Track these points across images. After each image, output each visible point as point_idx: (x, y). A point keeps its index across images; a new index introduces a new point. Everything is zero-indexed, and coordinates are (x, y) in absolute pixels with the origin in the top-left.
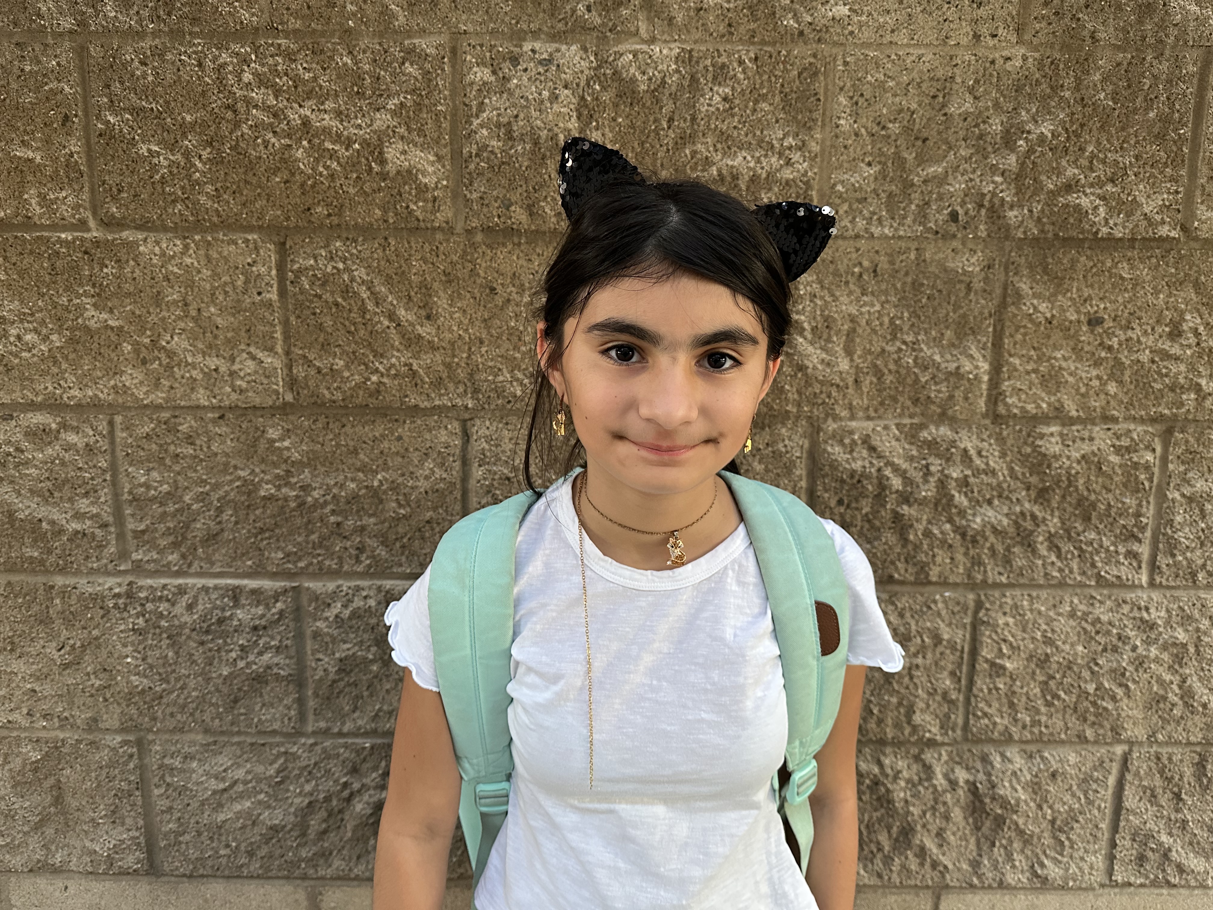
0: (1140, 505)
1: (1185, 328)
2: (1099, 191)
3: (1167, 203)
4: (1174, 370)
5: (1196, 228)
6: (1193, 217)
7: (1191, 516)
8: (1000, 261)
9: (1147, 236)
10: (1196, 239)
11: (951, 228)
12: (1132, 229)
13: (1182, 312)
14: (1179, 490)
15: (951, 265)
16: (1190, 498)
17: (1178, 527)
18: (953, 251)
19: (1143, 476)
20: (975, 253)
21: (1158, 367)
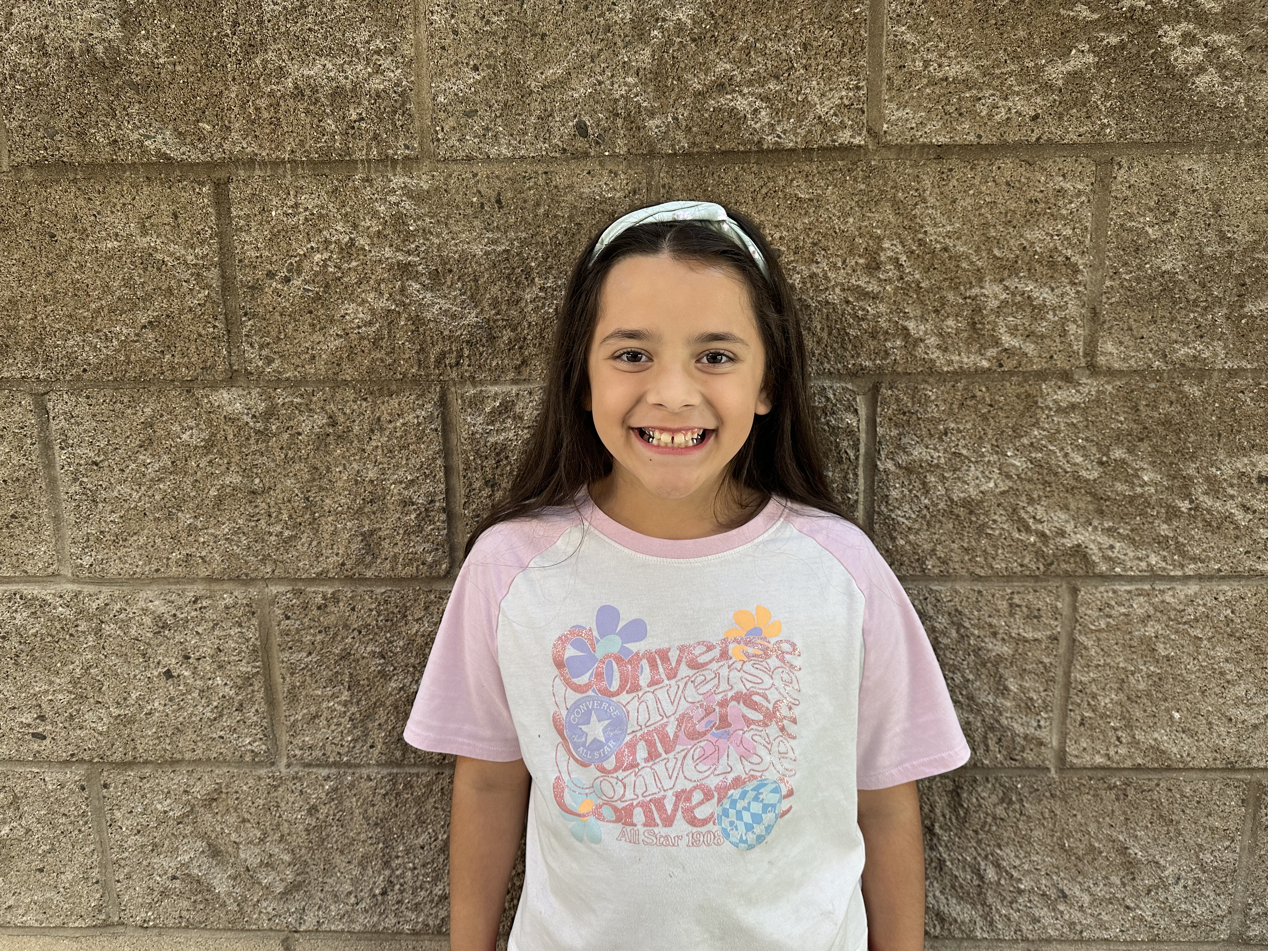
0: (845, 478)
1: (883, 258)
2: (761, 90)
3: (847, 102)
4: (871, 311)
5: (885, 132)
6: (880, 118)
7: (910, 491)
8: (649, 184)
9: (825, 145)
10: (887, 146)
11: (580, 144)
12: (805, 136)
13: (879, 239)
14: (892, 459)
15: (587, 190)
16: (906, 469)
17: (897, 505)
18: (589, 173)
19: (845, 444)
20: (616, 175)
21: (853, 309)
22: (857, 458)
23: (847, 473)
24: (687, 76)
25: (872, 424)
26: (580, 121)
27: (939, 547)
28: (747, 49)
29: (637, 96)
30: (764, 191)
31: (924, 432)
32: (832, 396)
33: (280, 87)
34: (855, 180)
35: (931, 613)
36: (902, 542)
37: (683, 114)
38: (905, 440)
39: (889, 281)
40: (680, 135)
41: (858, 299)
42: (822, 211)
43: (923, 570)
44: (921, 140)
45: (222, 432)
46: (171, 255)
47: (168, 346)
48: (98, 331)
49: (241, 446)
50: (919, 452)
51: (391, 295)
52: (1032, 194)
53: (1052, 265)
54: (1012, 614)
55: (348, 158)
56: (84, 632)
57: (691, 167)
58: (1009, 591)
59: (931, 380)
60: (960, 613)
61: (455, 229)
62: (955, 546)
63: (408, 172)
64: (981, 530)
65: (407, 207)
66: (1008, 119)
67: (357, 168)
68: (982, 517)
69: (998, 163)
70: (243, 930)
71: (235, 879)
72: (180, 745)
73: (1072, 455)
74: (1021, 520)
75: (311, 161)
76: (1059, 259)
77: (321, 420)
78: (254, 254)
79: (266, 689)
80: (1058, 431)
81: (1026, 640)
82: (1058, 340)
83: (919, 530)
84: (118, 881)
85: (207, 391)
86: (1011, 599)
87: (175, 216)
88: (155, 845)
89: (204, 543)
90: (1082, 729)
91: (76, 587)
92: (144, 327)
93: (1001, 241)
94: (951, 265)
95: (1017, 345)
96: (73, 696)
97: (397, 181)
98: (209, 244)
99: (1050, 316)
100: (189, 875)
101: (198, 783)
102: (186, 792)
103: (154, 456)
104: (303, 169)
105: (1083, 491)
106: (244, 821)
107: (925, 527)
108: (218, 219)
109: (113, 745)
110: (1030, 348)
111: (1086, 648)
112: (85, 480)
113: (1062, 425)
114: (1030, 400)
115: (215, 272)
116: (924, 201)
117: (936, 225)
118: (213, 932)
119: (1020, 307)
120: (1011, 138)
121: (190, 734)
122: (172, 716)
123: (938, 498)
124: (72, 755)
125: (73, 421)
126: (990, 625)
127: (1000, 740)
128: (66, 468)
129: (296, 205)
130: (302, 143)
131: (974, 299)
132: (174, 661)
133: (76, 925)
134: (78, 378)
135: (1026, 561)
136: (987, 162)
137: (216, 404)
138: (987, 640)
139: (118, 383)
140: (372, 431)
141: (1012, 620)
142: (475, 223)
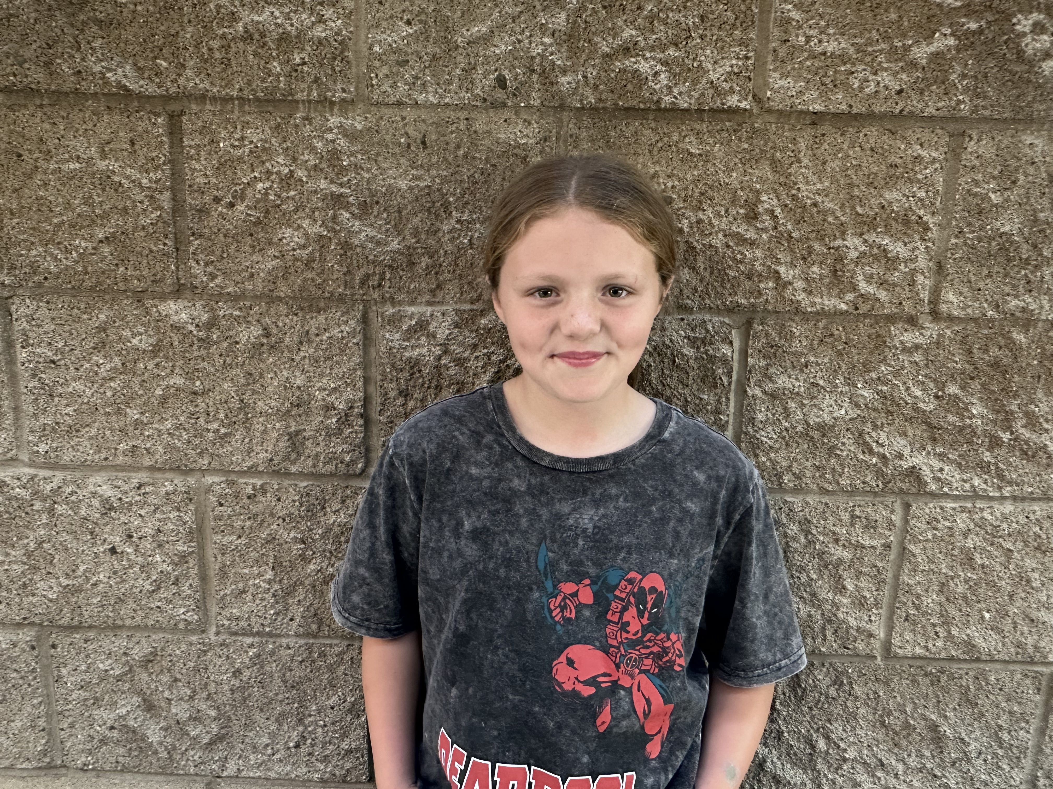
0: (719, 401)
1: (761, 210)
2: (661, 55)
3: (736, 70)
4: (749, 256)
5: (769, 98)
6: (765, 85)
7: (774, 415)
8: (558, 133)
9: (715, 107)
10: (770, 111)
11: (500, 95)
12: (698, 99)
13: (758, 192)
14: (760, 387)
15: (503, 136)
16: (771, 395)
17: (761, 426)
18: (505, 121)
19: (720, 371)
20: (530, 124)
21: (733, 253)
22: (730, 384)
23: (720, 397)
24: (597, 39)
25: (744, 354)
26: (500, 75)
27: (795, 465)
28: (651, 19)
29: (551, 54)
30: (660, 144)
31: (788, 364)
32: (711, 329)
33: (231, 30)
34: (740, 140)
35: (785, 521)
36: (764, 459)
37: (592, 73)
38: (772, 370)
39: (765, 230)
40: (588, 92)
41: (737, 244)
42: (709, 165)
43: (780, 484)
44: (800, 107)
45: (168, 339)
46: (127, 177)
47: (123, 260)
48: (59, 243)
49: (184, 352)
50: (783, 381)
51: (323, 223)
52: (893, 159)
53: (906, 222)
54: (852, 525)
55: (290, 98)
56: (38, 511)
57: (596, 120)
58: (851, 504)
59: (796, 318)
60: (809, 522)
61: (384, 165)
62: (808, 464)
63: (344, 112)
64: (831, 451)
65: (342, 144)
66: (876, 92)
67: (298, 108)
68: (833, 440)
69: (865, 131)
70: (172, 774)
71: (166, 730)
72: (122, 613)
73: (913, 389)
74: (865, 443)
75: (257, 99)
76: (913, 217)
77: (256, 331)
78: (202, 180)
79: (199, 566)
80: (903, 368)
81: (864, 547)
82: (907, 289)
83: (779, 449)
84: (62, 730)
85: (156, 302)
86: (853, 511)
87: (132, 143)
88: (96, 699)
89: (148, 436)
90: (906, 624)
91: (32, 471)
92: (101, 242)
93: (863, 200)
94: (818, 218)
95: (872, 291)
96: (27, 567)
97: (334, 121)
98: (163, 170)
99: (902, 267)
100: (125, 726)
101: (137, 647)
102: (125, 654)
103: (106, 357)
104: (250, 106)
105: (920, 420)
106: (176, 680)
107: (784, 446)
108: (171, 147)
109: (62, 610)
110: (883, 295)
111: (914, 556)
112: (43, 376)
113: (906, 362)
114: (880, 339)
115: (167, 195)
116: (799, 161)
117: (807, 183)
118: (145, 775)
119: (876, 258)
120: (877, 109)
121: (131, 604)
122: (115, 587)
123: (797, 422)
124: (25, 619)
125: (34, 323)
126: (834, 533)
127: (836, 631)
128: (26, 365)
129: (242, 139)
130: (249, 83)
131: (837, 249)
132: (118, 539)
133: (24, 766)
134: (39, 285)
135: (868, 479)
136: (856, 129)
137: (164, 313)
138: (830, 546)
139: (76, 291)
140: (301, 343)
141: (852, 529)
142: (401, 162)
